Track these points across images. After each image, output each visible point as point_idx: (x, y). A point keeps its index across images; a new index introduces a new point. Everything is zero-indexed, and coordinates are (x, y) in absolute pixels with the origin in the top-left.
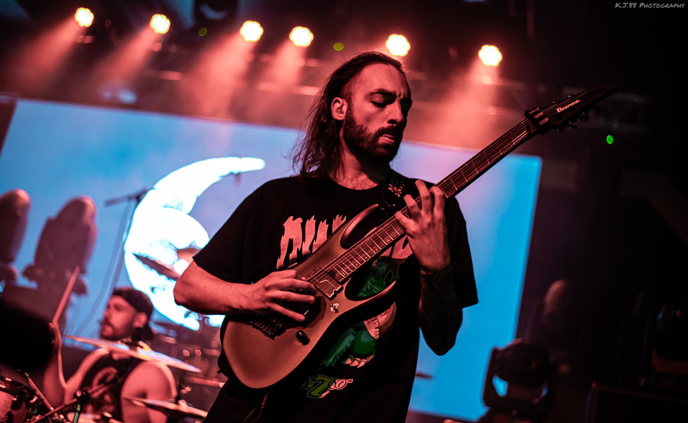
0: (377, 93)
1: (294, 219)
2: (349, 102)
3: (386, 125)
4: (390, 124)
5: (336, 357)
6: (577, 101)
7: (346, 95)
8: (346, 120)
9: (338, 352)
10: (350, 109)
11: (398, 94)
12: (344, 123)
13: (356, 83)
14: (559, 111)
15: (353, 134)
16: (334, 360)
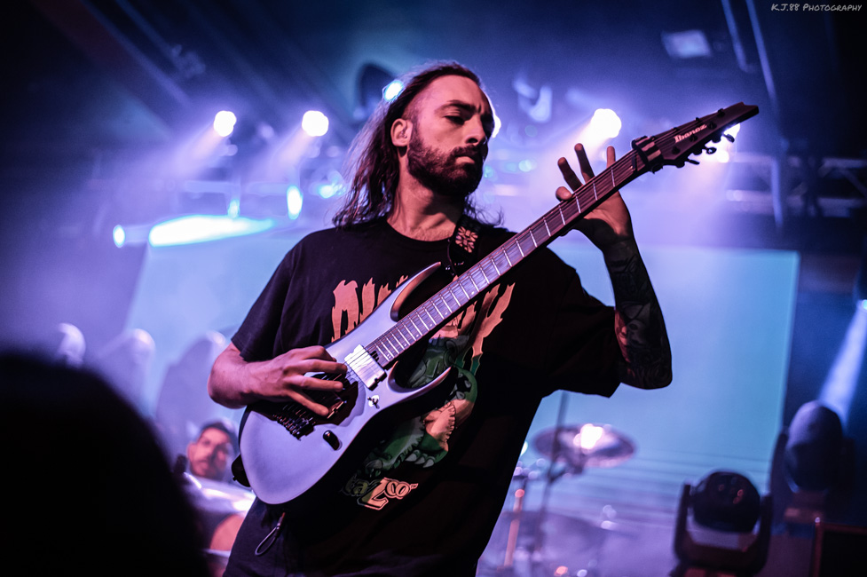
0: (451, 105)
1: (345, 284)
2: (415, 121)
3: (463, 145)
4: (468, 144)
5: (399, 458)
6: (703, 127)
7: (410, 116)
8: (411, 145)
9: (402, 451)
10: (416, 130)
11: (477, 107)
12: (408, 149)
13: (422, 99)
14: (677, 141)
15: (420, 160)
16: (396, 461)
